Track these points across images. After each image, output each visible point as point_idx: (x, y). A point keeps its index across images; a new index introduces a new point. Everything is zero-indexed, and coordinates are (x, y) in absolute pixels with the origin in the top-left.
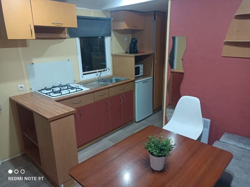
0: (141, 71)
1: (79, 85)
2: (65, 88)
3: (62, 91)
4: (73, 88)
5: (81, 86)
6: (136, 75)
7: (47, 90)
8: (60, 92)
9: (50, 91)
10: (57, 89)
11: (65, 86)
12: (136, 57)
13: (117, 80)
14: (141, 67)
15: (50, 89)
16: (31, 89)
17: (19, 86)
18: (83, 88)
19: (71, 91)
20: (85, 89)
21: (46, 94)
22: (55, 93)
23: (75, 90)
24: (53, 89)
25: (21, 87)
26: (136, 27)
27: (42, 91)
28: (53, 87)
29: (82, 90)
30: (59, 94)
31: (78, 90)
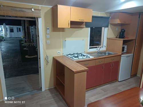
0: (125, 49)
1: (88, 55)
2: (80, 55)
3: (79, 57)
4: (84, 56)
5: (89, 55)
6: (122, 51)
7: (71, 55)
8: (78, 57)
9: (72, 56)
10: (76, 55)
11: (80, 54)
12: (124, 41)
13: (109, 54)
14: (126, 47)
15: (72, 55)
16: (63, 54)
17: (58, 52)
18: (90, 56)
19: (84, 57)
20: (91, 57)
21: (71, 57)
22: (75, 57)
23: (86, 57)
24: (74, 55)
25: (59, 52)
26: (125, 22)
27: (69, 56)
28: (74, 54)
29: (90, 57)
30: (77, 58)
31: (87, 57)
